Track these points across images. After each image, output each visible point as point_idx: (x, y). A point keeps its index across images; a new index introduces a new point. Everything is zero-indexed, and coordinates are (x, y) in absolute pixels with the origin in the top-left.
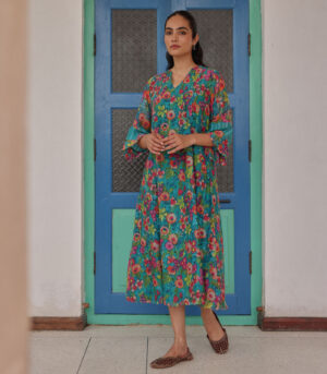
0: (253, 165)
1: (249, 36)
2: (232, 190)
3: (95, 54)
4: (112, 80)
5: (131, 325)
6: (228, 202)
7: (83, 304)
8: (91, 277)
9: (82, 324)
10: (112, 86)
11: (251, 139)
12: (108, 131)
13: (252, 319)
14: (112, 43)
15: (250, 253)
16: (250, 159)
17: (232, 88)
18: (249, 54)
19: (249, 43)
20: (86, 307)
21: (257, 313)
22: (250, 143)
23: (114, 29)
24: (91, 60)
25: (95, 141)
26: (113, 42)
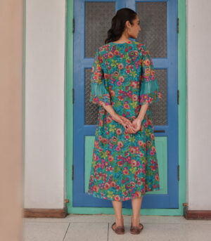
0: (180, 107)
1: (178, 20)
2: (166, 124)
3: (74, 32)
4: (85, 49)
5: (97, 214)
6: (163, 131)
7: (65, 200)
8: (71, 182)
9: (64, 214)
10: (85, 53)
11: (179, 89)
12: (82, 84)
13: (180, 211)
14: (85, 25)
15: (178, 167)
16: (178, 103)
17: (166, 54)
18: (178, 32)
19: (178, 24)
20: (67, 202)
21: (183, 207)
22: (178, 92)
23: (86, 15)
24: (71, 35)
25: (73, 90)
26: (86, 23)
